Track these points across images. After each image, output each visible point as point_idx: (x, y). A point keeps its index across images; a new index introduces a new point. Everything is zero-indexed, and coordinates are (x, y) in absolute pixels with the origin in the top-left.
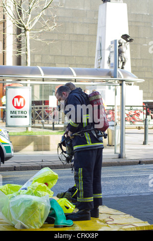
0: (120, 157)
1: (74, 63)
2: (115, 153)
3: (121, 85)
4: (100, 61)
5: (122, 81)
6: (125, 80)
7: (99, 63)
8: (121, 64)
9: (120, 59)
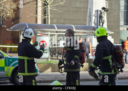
1: (75, 23)
4: (89, 22)
7: (89, 23)
8: (101, 24)
9: (101, 21)
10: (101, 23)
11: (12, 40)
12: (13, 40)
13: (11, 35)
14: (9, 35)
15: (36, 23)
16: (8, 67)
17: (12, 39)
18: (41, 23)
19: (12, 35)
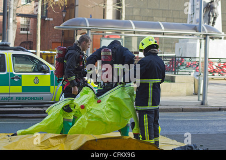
0: (202, 104)
1: (171, 16)
2: (199, 100)
3: (205, 39)
4: (192, 16)
5: (206, 35)
6: (208, 35)
7: (192, 18)
8: (212, 19)
9: (211, 14)
10: (211, 17)
11: (62, 43)
12: (64, 43)
13: (61, 35)
14: (57, 35)
15: (104, 18)
16: (56, 87)
17: (63, 41)
18: (113, 18)
19: (63, 35)
